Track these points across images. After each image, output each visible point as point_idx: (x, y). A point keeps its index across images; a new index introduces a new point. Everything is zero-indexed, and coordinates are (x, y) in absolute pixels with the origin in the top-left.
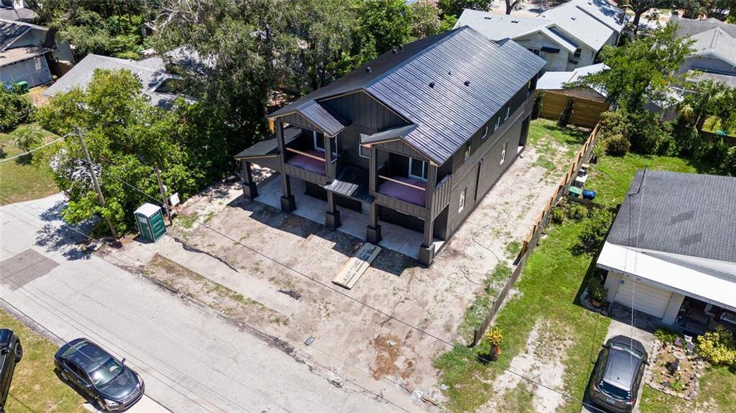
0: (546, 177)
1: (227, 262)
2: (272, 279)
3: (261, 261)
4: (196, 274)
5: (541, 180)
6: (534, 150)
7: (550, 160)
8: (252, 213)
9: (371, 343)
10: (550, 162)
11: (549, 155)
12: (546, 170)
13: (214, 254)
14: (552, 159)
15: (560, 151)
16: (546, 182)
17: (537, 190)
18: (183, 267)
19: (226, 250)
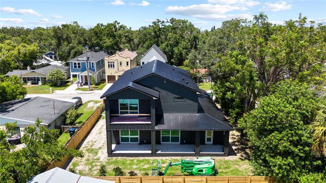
0: (92, 144)
5: (95, 142)
6: (101, 160)
7: (90, 154)
10: (90, 153)
11: (91, 158)
12: (93, 148)
14: (89, 156)
15: (82, 165)
16: (92, 142)
17: (97, 136)
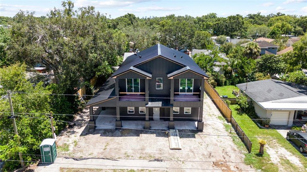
1: (107, 158)
2: (140, 157)
3: (126, 152)
4: (96, 169)
8: (100, 134)
9: (213, 166)
13: (97, 157)
18: (84, 169)
19: (102, 153)
